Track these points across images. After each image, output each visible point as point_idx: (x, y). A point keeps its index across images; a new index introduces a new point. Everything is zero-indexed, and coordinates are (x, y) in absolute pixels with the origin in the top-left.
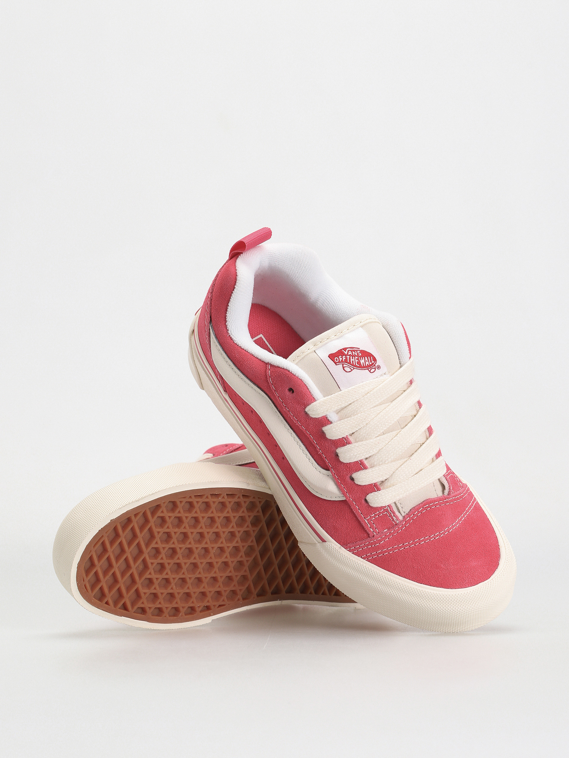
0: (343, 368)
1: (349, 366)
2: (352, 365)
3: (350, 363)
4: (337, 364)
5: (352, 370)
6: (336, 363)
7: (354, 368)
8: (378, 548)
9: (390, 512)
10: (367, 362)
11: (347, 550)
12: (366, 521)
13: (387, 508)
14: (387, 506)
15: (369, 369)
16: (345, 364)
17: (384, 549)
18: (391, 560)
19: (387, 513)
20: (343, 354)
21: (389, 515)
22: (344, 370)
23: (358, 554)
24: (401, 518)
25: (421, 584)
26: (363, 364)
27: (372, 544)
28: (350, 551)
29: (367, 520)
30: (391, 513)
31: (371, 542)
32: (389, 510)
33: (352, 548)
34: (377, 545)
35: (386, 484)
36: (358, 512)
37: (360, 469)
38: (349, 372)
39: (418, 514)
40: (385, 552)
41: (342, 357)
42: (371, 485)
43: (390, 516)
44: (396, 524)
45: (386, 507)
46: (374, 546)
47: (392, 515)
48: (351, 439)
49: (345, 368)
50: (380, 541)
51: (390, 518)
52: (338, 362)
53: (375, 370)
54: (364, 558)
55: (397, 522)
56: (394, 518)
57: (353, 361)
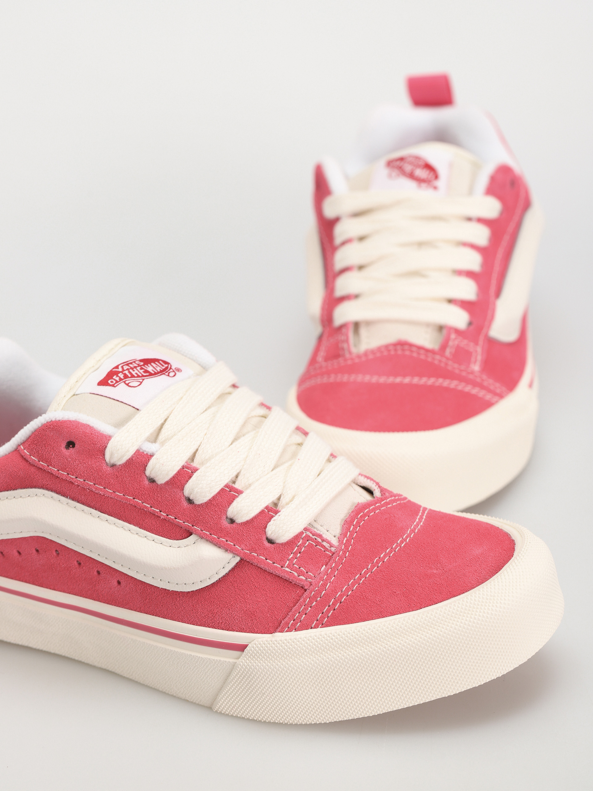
0: (127, 385)
1: (134, 380)
2: (138, 376)
3: (133, 376)
4: (115, 385)
5: (141, 383)
6: (113, 386)
7: (143, 380)
8: (327, 597)
9: (314, 537)
10: (157, 367)
11: (285, 630)
12: (287, 569)
13: (305, 534)
14: (304, 531)
15: (167, 374)
16: (126, 381)
17: (337, 593)
18: (357, 602)
19: (311, 542)
20: (117, 373)
21: (315, 544)
22: (130, 386)
23: (306, 626)
24: (335, 542)
25: (421, 608)
26: (153, 370)
27: (315, 597)
28: (290, 630)
29: (287, 567)
30: (316, 538)
31: (312, 595)
32: (311, 535)
33: (290, 624)
34: (323, 593)
35: (283, 501)
36: (268, 563)
37: (234, 498)
38: (139, 385)
39: (355, 529)
40: (342, 596)
41: (117, 376)
42: (262, 512)
43: (318, 543)
44: (333, 554)
45: (302, 533)
46: (319, 599)
47: (320, 540)
48: (195, 464)
49: (130, 384)
50: (324, 585)
51: (319, 547)
52: (116, 383)
53: (175, 374)
54: (316, 627)
55: (333, 549)
56: (324, 544)
57: (136, 373)
